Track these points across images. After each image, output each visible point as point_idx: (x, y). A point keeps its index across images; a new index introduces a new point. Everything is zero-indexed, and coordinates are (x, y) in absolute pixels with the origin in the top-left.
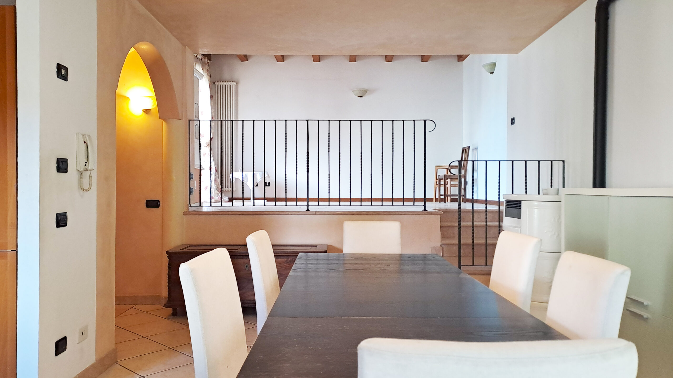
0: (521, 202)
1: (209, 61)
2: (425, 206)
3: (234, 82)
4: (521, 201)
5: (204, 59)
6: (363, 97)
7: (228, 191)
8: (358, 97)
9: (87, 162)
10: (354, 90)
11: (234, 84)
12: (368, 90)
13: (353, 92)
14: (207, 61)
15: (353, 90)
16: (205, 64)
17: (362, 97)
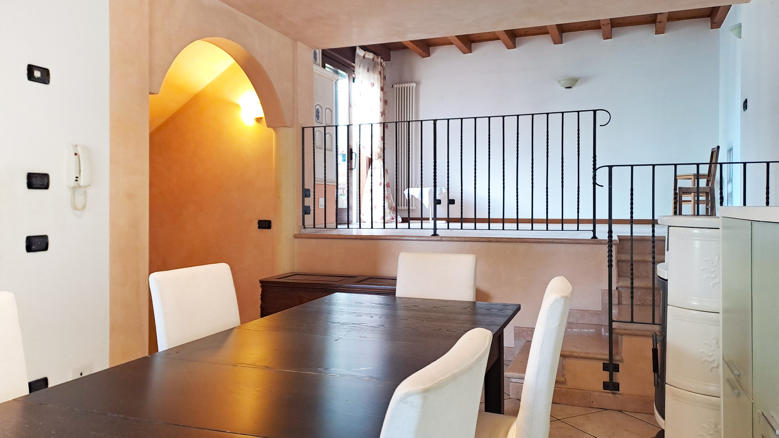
1: (382, 61)
2: (594, 231)
3: (414, 83)
5: (377, 59)
6: (573, 88)
7: (404, 210)
8: (566, 88)
9: (78, 176)
10: (560, 80)
11: (414, 85)
12: (579, 79)
13: (559, 82)
14: (380, 61)
15: (558, 80)
16: (378, 64)
17: (571, 88)
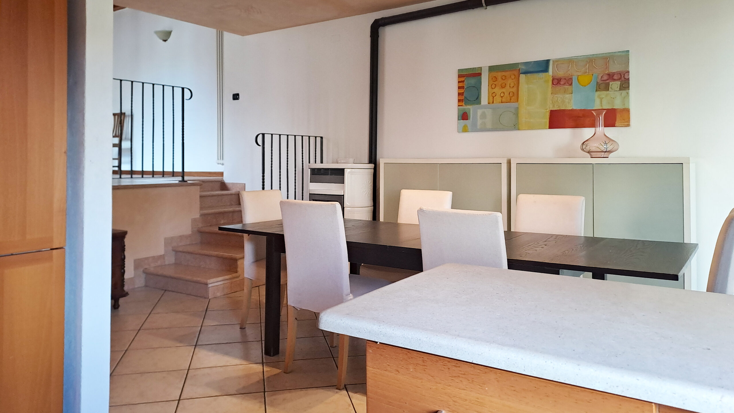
0: (344, 170)
4: (345, 168)
